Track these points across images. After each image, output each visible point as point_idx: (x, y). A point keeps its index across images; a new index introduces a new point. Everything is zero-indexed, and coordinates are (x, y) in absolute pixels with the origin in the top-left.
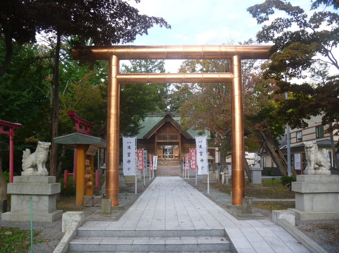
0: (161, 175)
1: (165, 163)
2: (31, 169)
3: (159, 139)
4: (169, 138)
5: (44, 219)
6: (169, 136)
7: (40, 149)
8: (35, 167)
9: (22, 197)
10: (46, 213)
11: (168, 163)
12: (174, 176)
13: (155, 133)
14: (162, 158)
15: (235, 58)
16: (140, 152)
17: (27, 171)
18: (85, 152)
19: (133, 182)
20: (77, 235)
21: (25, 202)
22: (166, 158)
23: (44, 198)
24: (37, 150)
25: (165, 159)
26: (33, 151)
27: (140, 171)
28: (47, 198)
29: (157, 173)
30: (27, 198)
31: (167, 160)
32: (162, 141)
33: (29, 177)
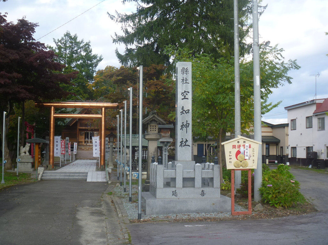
0: (81, 159)
1: (86, 148)
2: (24, 153)
3: (81, 126)
4: (90, 125)
5: (30, 171)
6: (90, 123)
7: (27, 146)
8: (25, 153)
9: (21, 163)
10: (30, 169)
11: (89, 149)
12: (93, 160)
13: (78, 121)
14: (83, 143)
15: (103, 109)
16: (63, 142)
17: (23, 154)
18: (39, 146)
19: (58, 162)
20: (42, 176)
21: (22, 165)
22: (87, 143)
23: (29, 163)
24: (26, 146)
25: (86, 145)
26: (24, 147)
27: (63, 155)
28: (30, 163)
29: (77, 157)
30: (23, 163)
31: (88, 145)
32: (84, 128)
33: (23, 156)
